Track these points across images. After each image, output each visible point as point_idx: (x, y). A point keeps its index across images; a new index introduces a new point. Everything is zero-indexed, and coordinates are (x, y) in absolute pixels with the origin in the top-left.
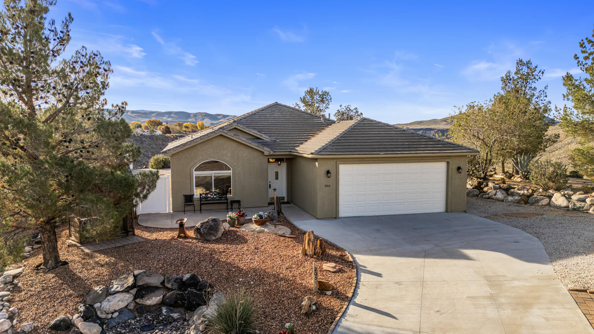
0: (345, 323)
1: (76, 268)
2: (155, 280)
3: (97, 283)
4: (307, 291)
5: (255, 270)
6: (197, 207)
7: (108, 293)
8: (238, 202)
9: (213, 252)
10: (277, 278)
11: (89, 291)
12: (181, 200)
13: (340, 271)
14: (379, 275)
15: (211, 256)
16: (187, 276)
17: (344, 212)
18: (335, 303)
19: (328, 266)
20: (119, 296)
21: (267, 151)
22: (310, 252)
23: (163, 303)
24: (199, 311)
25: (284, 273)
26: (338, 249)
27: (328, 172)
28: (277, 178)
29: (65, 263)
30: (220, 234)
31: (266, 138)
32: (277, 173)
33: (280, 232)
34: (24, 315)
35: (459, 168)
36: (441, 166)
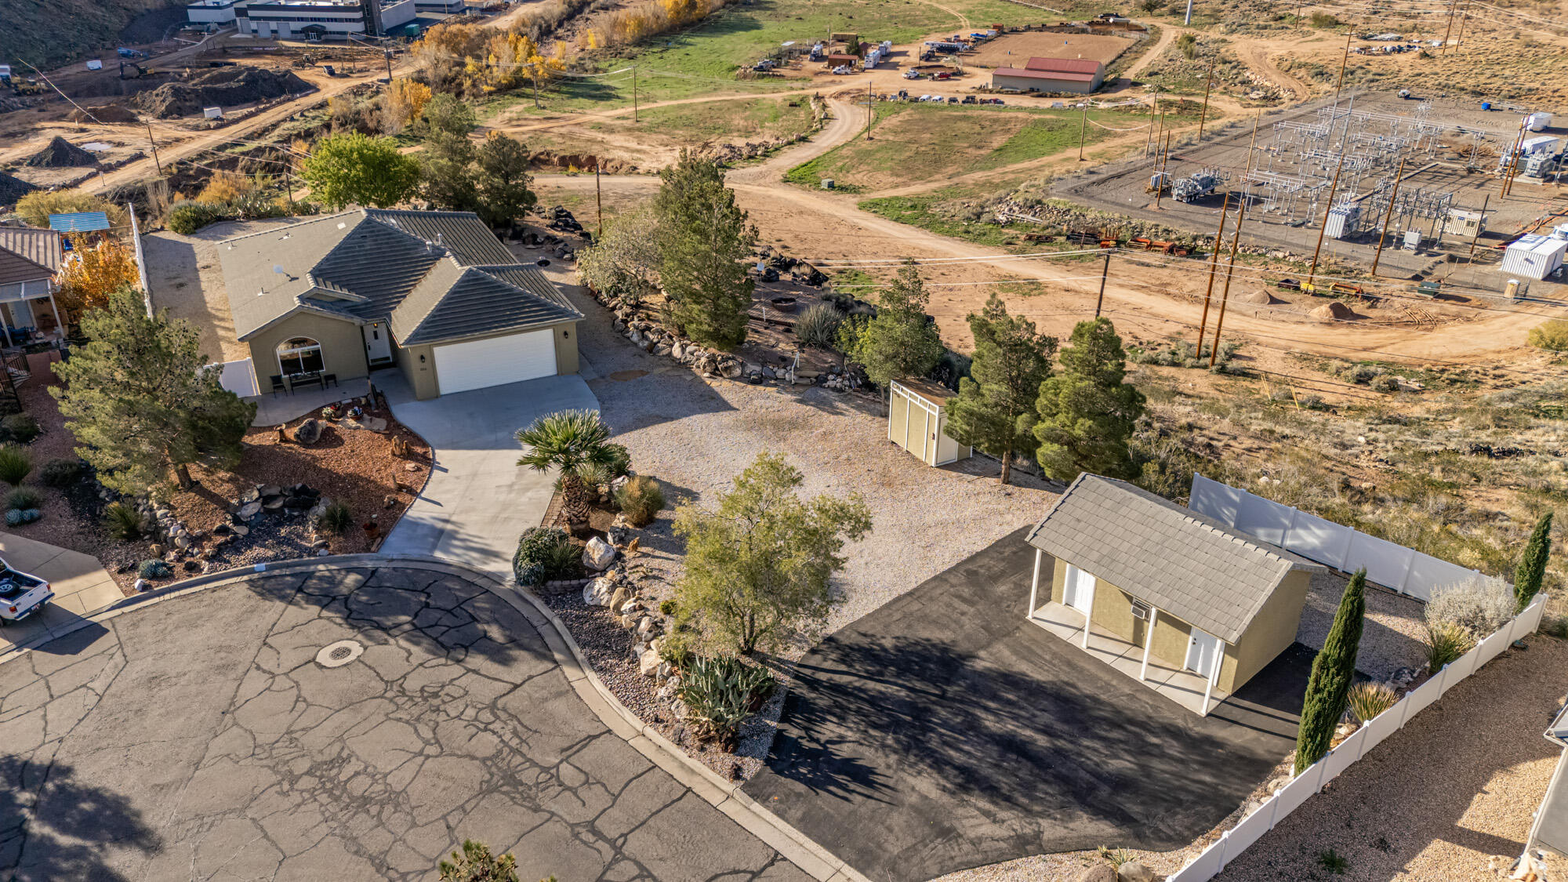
0: (410, 513)
1: (206, 484)
2: (275, 491)
3: (232, 497)
4: (389, 491)
5: (351, 475)
6: (288, 387)
7: (242, 504)
8: (333, 377)
9: (314, 458)
10: (368, 481)
11: (229, 504)
12: (269, 382)
13: (419, 469)
14: (446, 471)
15: (312, 465)
16: (298, 486)
17: (445, 389)
18: (407, 497)
19: (410, 466)
20: (251, 506)
21: (357, 321)
22: (397, 452)
23: (284, 506)
24: (312, 511)
25: (375, 476)
26: (425, 445)
27: (422, 357)
28: (376, 337)
29: (198, 483)
30: (318, 436)
31: (355, 297)
32: (375, 333)
33: (376, 428)
34: (191, 525)
35: (566, 334)
36: (550, 332)
